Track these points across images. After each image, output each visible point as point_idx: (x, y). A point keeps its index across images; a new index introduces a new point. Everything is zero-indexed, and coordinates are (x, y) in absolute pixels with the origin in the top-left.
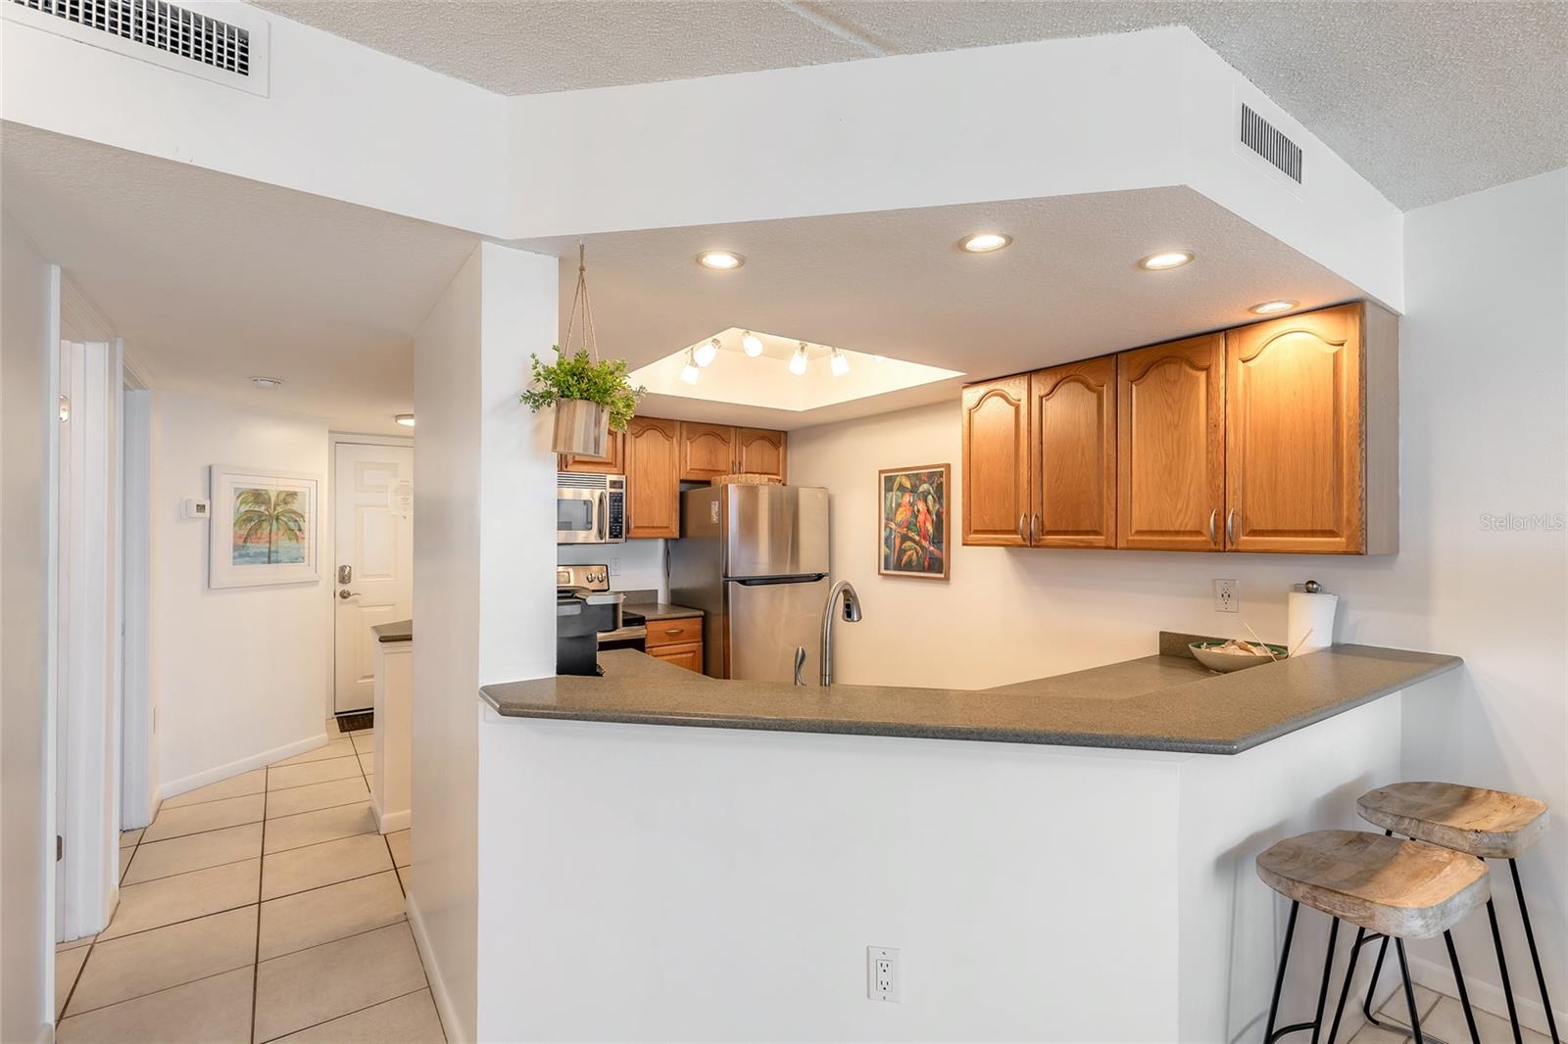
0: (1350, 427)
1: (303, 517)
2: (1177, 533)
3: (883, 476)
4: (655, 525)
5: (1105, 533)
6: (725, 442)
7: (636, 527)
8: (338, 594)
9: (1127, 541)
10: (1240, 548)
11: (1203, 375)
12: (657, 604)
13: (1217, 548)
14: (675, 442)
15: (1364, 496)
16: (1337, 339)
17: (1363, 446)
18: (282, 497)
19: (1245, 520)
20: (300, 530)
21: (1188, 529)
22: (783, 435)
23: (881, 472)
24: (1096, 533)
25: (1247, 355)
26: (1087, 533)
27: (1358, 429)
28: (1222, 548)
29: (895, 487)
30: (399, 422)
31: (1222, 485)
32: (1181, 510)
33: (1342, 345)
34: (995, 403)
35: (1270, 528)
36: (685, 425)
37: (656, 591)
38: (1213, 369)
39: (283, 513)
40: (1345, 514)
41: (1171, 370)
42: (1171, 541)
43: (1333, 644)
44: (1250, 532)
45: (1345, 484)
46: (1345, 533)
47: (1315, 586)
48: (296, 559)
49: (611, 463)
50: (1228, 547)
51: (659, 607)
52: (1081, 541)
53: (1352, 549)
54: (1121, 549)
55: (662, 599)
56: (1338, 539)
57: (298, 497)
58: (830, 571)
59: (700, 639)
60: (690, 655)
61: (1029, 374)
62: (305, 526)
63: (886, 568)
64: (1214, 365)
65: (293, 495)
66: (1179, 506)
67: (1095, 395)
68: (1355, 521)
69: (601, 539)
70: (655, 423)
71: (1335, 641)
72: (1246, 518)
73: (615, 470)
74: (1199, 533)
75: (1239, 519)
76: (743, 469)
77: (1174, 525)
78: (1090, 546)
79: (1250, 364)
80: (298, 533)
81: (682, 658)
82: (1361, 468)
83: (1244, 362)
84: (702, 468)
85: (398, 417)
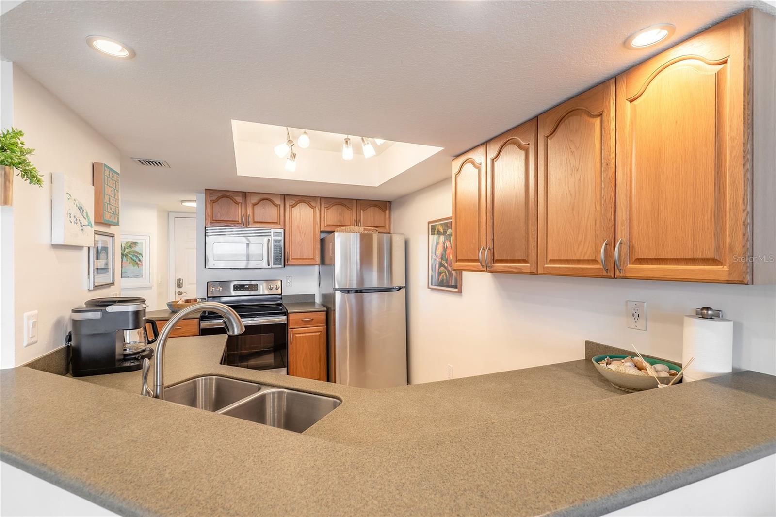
0: (733, 147)
1: (141, 254)
2: (578, 261)
3: (430, 225)
4: (304, 258)
5: (530, 262)
6: (350, 209)
7: (293, 259)
8: (176, 293)
9: (544, 268)
10: (627, 275)
11: (597, 121)
12: (315, 302)
13: (608, 274)
14: (317, 209)
15: (749, 220)
16: (719, 57)
17: (748, 166)
18: (129, 244)
19: (631, 249)
20: (140, 261)
21: (586, 258)
22: (388, 204)
23: (429, 223)
24: (525, 261)
25: (633, 93)
26: (519, 261)
27: (742, 148)
28: (612, 275)
29: (436, 232)
30: (183, 204)
31: (613, 217)
32: (581, 241)
33: (725, 62)
34: (468, 167)
35: (653, 256)
36: (323, 199)
37: (314, 295)
38: (605, 114)
39: (129, 253)
40: (728, 240)
41: (574, 121)
42: (573, 268)
43: (733, 369)
44: (636, 260)
45: (728, 209)
46: (727, 261)
47: (710, 312)
48: (138, 276)
49: (277, 223)
50: (618, 274)
51: (316, 305)
52: (515, 268)
53: (735, 277)
54: (541, 274)
55: (318, 300)
56: (720, 267)
57: (139, 245)
58: (406, 285)
59: (325, 324)
60: (319, 333)
61: (485, 144)
62: (143, 259)
63: (432, 284)
64: (606, 111)
65: (135, 243)
66: (580, 239)
67: (523, 152)
68: (738, 248)
69: (268, 266)
70: (303, 199)
71: (737, 366)
72: (633, 247)
73: (279, 226)
74: (594, 261)
75: (625, 249)
76: (362, 225)
77: (575, 254)
78: (520, 272)
79: (635, 103)
80: (138, 262)
81: (312, 335)
82: (746, 190)
83: (631, 102)
84: (334, 224)
85: (183, 201)
